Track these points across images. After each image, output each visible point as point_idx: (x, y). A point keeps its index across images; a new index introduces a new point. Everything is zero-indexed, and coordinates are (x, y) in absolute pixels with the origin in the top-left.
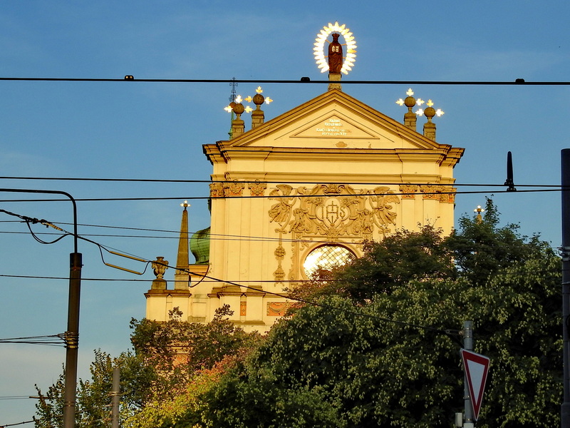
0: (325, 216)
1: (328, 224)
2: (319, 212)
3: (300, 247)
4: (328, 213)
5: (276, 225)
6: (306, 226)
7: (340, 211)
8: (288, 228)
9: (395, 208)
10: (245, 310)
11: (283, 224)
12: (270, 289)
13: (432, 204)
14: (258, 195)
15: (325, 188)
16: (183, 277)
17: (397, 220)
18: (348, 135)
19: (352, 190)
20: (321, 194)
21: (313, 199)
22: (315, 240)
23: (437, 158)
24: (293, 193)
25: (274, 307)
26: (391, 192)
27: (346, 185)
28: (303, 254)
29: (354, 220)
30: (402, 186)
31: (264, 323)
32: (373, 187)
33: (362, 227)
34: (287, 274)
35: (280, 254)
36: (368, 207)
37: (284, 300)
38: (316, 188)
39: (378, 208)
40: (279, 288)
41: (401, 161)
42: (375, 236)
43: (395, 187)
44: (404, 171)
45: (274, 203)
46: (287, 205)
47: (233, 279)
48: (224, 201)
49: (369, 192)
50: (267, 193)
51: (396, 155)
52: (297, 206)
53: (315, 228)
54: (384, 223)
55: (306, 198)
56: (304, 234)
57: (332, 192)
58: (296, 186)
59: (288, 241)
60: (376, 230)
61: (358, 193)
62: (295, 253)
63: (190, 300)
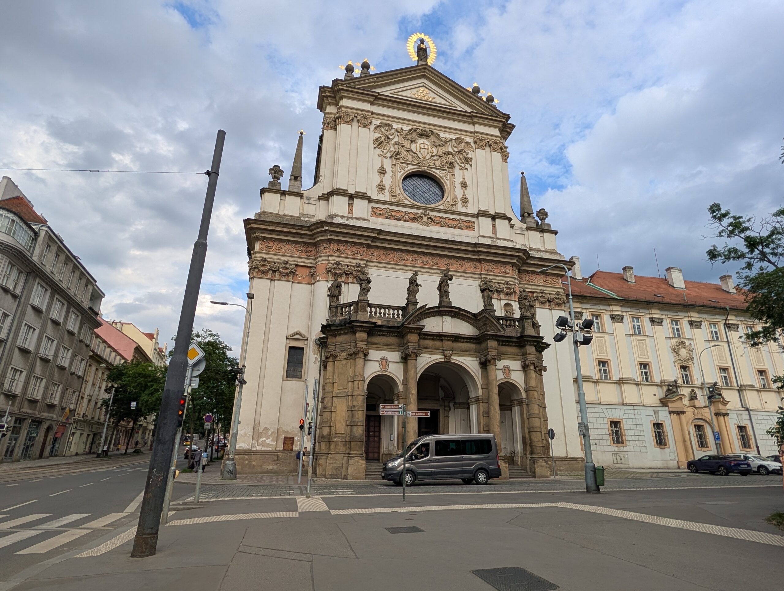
0: (418, 150)
1: (421, 157)
2: (413, 147)
3: (399, 170)
4: (420, 148)
5: (378, 151)
6: (403, 155)
7: (430, 149)
8: (388, 155)
9: (471, 155)
10: (352, 210)
11: (385, 151)
12: (374, 196)
13: (497, 156)
14: (365, 126)
15: (418, 131)
16: (296, 183)
17: (473, 162)
18: (434, 100)
19: (439, 135)
20: (414, 135)
21: (409, 137)
22: (410, 167)
23: (500, 125)
24: (393, 131)
25: (377, 211)
26: (467, 143)
27: (434, 131)
28: (401, 175)
29: (440, 157)
30: (476, 140)
31: (369, 220)
32: (454, 137)
33: (447, 163)
34: (387, 187)
35: (382, 171)
36: (450, 150)
37: (386, 207)
38: (412, 129)
39: (459, 152)
40: (381, 197)
41: (473, 124)
42: (457, 171)
43: (470, 140)
44: (477, 130)
45: (378, 135)
46: (388, 138)
47: (342, 185)
48: (335, 129)
49: (451, 140)
50: (372, 127)
51: (470, 118)
52: (396, 139)
53: (410, 159)
54: (463, 163)
55: (403, 136)
56: (401, 161)
57: (424, 135)
58: (395, 126)
59: (388, 164)
60: (457, 167)
61: (443, 139)
62: (394, 174)
63: (302, 200)
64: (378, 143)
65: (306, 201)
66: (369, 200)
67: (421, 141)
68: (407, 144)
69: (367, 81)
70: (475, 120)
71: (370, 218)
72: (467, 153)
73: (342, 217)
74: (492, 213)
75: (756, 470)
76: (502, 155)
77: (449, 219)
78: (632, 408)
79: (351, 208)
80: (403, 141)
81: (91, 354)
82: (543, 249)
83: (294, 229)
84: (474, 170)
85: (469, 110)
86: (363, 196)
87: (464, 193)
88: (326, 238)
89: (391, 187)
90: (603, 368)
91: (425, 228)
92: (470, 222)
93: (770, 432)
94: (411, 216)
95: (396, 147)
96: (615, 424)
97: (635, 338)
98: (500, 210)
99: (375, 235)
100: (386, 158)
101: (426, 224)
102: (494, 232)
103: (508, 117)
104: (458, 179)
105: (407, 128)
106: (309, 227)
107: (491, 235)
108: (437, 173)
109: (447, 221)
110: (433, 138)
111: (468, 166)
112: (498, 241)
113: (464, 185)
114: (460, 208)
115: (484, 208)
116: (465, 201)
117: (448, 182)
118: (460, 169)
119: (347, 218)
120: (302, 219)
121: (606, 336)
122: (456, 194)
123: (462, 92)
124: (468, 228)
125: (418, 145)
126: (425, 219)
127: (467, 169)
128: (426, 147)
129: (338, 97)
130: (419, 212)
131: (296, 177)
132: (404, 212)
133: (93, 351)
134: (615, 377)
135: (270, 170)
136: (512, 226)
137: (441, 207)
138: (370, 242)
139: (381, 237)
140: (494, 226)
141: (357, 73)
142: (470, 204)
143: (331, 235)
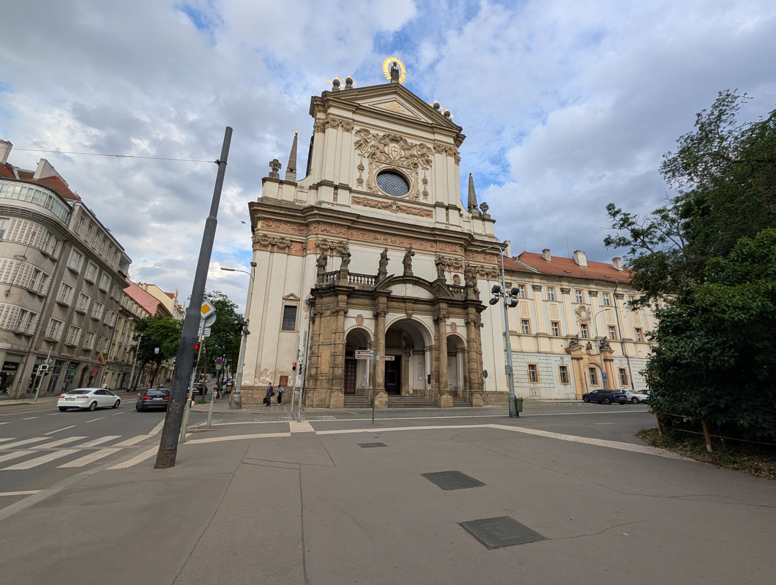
0: (390, 152)
1: (392, 157)
2: (386, 149)
3: (374, 167)
4: (392, 150)
5: (358, 152)
6: (378, 156)
7: (399, 152)
8: (366, 155)
9: (431, 158)
10: (336, 198)
11: (364, 152)
12: (354, 188)
13: (452, 159)
14: (348, 130)
15: (390, 136)
16: (292, 174)
17: (432, 164)
18: (403, 113)
19: (406, 141)
20: (387, 140)
21: (383, 141)
22: (384, 165)
23: (454, 135)
24: (370, 136)
25: (356, 200)
26: (429, 148)
27: (403, 137)
28: (376, 171)
29: (407, 158)
30: (435, 146)
31: (350, 207)
32: (418, 143)
33: (412, 163)
34: (365, 181)
35: (361, 168)
36: (415, 153)
37: (363, 196)
38: (385, 135)
39: (422, 155)
40: (360, 189)
41: (434, 133)
42: (420, 170)
43: (431, 146)
44: (436, 138)
45: (358, 138)
46: (367, 141)
47: (329, 177)
48: (324, 132)
49: (416, 145)
50: (354, 132)
51: (431, 128)
52: (373, 143)
53: (383, 159)
54: (425, 164)
55: (378, 140)
56: (376, 160)
57: (395, 140)
58: (372, 132)
59: (366, 162)
60: (420, 167)
61: (410, 144)
62: (371, 170)
63: (296, 189)
64: (358, 145)
65: (299, 189)
66: (351, 190)
67: (393, 145)
68: (381, 146)
69: (349, 94)
70: (435, 130)
71: (351, 205)
72: (428, 157)
73: (329, 203)
74: (446, 204)
75: (630, 400)
76: (455, 159)
77: (413, 208)
78: (545, 355)
79: (335, 196)
80: (378, 145)
81: (121, 309)
82: (484, 234)
83: (289, 211)
84: (433, 170)
85: (431, 122)
86: (346, 187)
87: (425, 188)
88: (315, 220)
89: (368, 181)
90: (525, 325)
91: (394, 214)
92: (429, 211)
93: (641, 373)
94: (383, 204)
95: (373, 149)
96: (532, 367)
97: (549, 303)
98: (453, 203)
99: (355, 219)
100: (364, 157)
101: (395, 211)
102: (447, 220)
103: (461, 129)
104: (421, 177)
105: (381, 134)
106: (302, 210)
107: (445, 222)
108: (404, 171)
109: (411, 209)
110: (402, 143)
111: (428, 167)
112: (450, 226)
113: (425, 182)
114: (421, 200)
115: (440, 200)
116: (425, 194)
117: (413, 179)
118: (422, 169)
119: (333, 204)
120: (296, 204)
121: (528, 301)
122: (419, 188)
123: (425, 107)
124: (427, 215)
125: (390, 148)
126: (394, 207)
127: (428, 169)
128: (396, 150)
129: (326, 105)
130: (390, 201)
131: (292, 170)
132: (378, 201)
133: (122, 307)
134: (534, 332)
135: (270, 163)
136: (461, 215)
137: (407, 198)
138: (350, 224)
139: (359, 220)
140: (447, 215)
141: (342, 86)
142: (429, 197)
143: (319, 218)
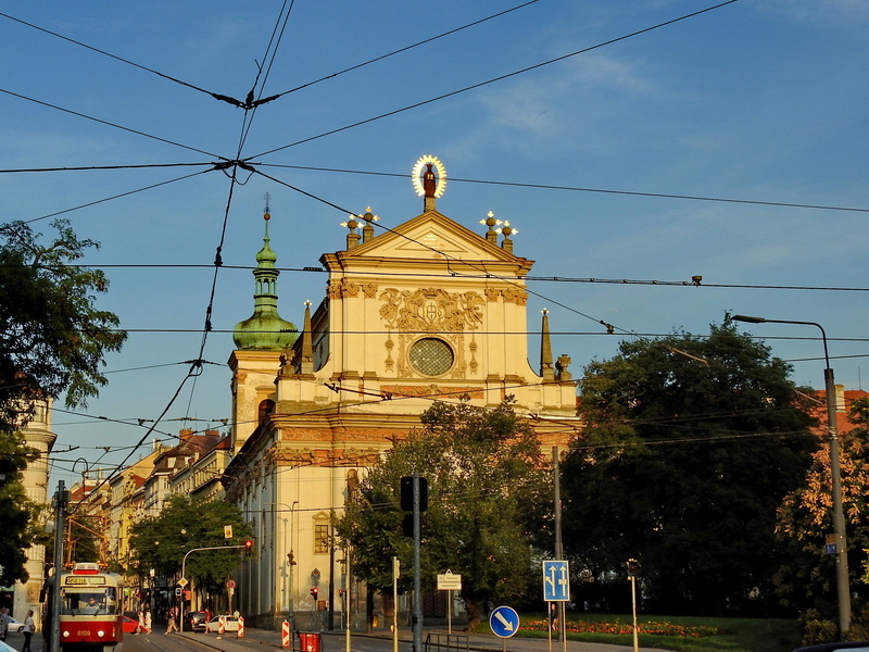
0: (425, 315)
1: (428, 321)
2: (420, 311)
3: (406, 340)
4: (427, 312)
5: (385, 322)
6: (410, 323)
7: (437, 311)
8: (395, 325)
9: (481, 309)
11: (391, 321)
12: (382, 375)
13: (512, 306)
14: (371, 296)
15: (425, 291)
16: (308, 364)
17: (484, 319)
19: (447, 293)
20: (421, 296)
21: (416, 300)
22: (417, 335)
24: (399, 295)
25: (386, 390)
26: (478, 297)
27: (442, 288)
28: (408, 345)
29: (449, 318)
30: (487, 291)
31: (379, 403)
32: (463, 291)
33: (456, 324)
34: (395, 361)
35: (389, 345)
36: (460, 308)
37: (394, 383)
38: (418, 291)
39: (468, 308)
40: (389, 374)
41: (486, 271)
42: (466, 332)
43: (480, 292)
45: (385, 303)
46: (395, 305)
47: (351, 367)
48: (342, 298)
49: (460, 296)
50: (378, 294)
51: (481, 266)
52: (402, 306)
53: (418, 326)
54: (473, 321)
55: (410, 300)
56: (408, 330)
57: (430, 294)
58: (401, 289)
59: (395, 338)
60: (467, 327)
61: (451, 295)
62: (402, 345)
63: (315, 383)
64: (385, 313)
65: (318, 383)
66: (378, 379)
67: (428, 302)
70: (487, 267)
72: (477, 309)
74: (502, 376)
76: (518, 301)
77: (457, 388)
79: (361, 390)
80: (410, 306)
84: (485, 327)
85: (481, 256)
86: (373, 376)
87: (473, 356)
88: (341, 425)
89: (399, 361)
92: (479, 389)
94: (420, 390)
95: (403, 314)
98: (511, 372)
100: (393, 328)
101: (434, 397)
104: (467, 341)
106: (325, 416)
108: (445, 337)
109: (454, 391)
110: (440, 297)
111: (478, 324)
113: (473, 347)
114: (469, 375)
115: (493, 372)
116: (474, 365)
117: (456, 346)
118: (470, 329)
119: (359, 403)
120: (317, 403)
122: (465, 359)
123: (472, 236)
124: (477, 395)
125: (425, 308)
126: (433, 392)
127: (477, 327)
128: (434, 309)
129: (342, 264)
130: (427, 384)
131: (308, 358)
132: (413, 388)
136: (525, 385)
137: (449, 377)
140: (503, 391)
142: (479, 368)
143: (345, 423)
